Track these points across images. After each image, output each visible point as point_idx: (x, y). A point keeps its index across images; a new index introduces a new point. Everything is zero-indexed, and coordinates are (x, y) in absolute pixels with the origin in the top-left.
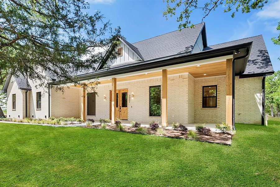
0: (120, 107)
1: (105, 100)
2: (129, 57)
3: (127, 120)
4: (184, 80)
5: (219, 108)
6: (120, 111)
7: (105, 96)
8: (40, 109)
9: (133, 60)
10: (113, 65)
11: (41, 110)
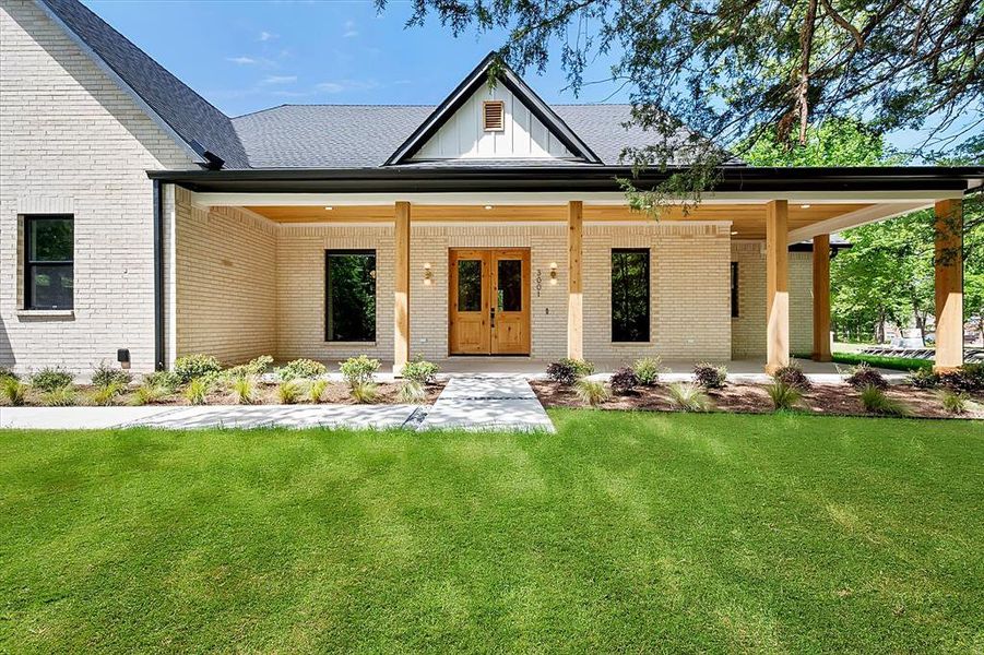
0: (493, 310)
1: (427, 282)
2: (533, 141)
3: (528, 355)
4: (721, 240)
5: (743, 318)
6: (493, 326)
7: (427, 266)
8: (68, 312)
9: (549, 156)
10: (464, 156)
11: (72, 318)
